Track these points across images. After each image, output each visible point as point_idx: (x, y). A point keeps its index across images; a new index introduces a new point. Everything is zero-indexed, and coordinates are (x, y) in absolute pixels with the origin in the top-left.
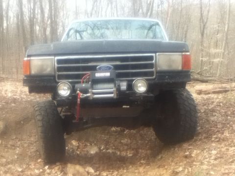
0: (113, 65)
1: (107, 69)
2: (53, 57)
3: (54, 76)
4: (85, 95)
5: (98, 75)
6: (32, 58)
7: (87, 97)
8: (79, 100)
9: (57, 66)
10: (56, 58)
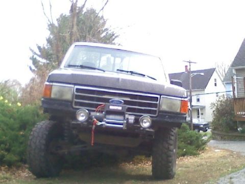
0: (124, 101)
1: (119, 103)
2: (73, 86)
4: (101, 123)
5: (112, 107)
6: (54, 84)
7: (102, 125)
8: (94, 126)
9: (75, 94)
10: (76, 87)
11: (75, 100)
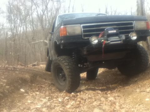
3: (81, 35)
5: (110, 32)
6: (67, 26)
9: (82, 29)
10: (82, 25)
11: (83, 34)
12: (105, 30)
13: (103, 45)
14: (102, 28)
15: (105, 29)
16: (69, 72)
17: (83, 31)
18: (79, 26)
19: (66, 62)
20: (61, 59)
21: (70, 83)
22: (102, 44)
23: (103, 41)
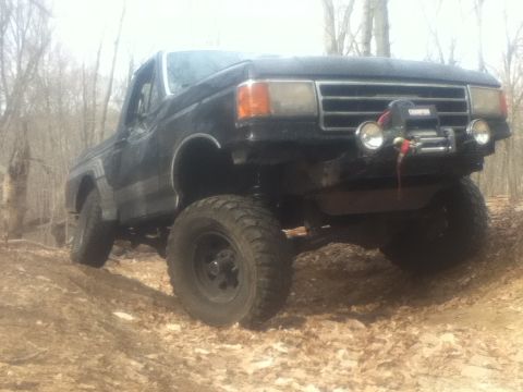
2: (311, 81)
3: (316, 119)
5: (413, 112)
9: (321, 98)
10: (318, 83)
11: (323, 113)
12: (391, 105)
13: (402, 155)
14: (378, 97)
15: (390, 102)
16: (262, 252)
17: (324, 102)
18: (310, 84)
19: (248, 216)
20: (229, 206)
21: (265, 292)
22: (398, 153)
23: (397, 140)
